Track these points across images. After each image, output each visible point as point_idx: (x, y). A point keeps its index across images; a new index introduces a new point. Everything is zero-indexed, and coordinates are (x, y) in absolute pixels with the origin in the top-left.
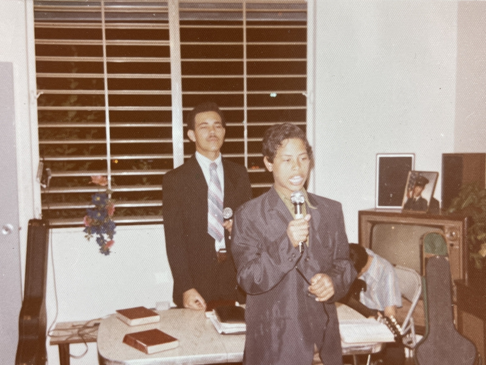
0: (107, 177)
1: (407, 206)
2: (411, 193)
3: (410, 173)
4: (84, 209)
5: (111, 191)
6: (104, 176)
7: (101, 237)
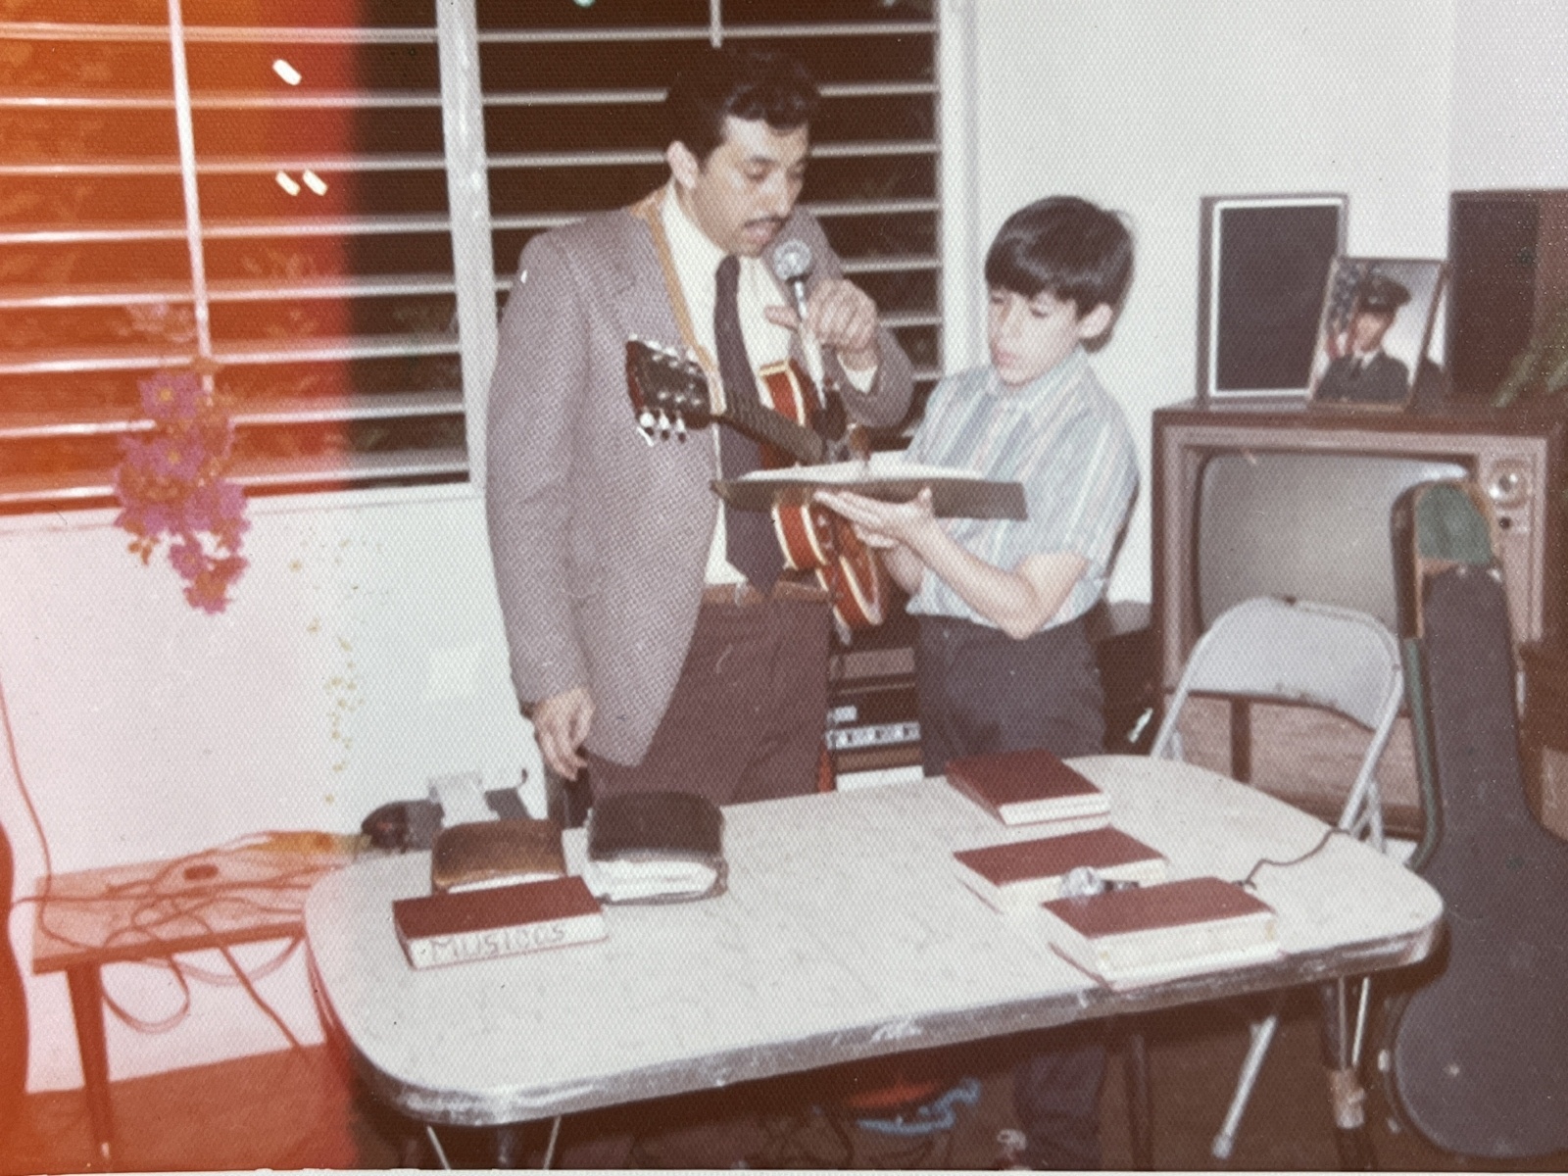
0: (190, 307)
1: (1326, 389)
2: (1342, 340)
3: (1335, 267)
4: (111, 438)
5: (211, 363)
6: (176, 307)
7: (188, 546)
